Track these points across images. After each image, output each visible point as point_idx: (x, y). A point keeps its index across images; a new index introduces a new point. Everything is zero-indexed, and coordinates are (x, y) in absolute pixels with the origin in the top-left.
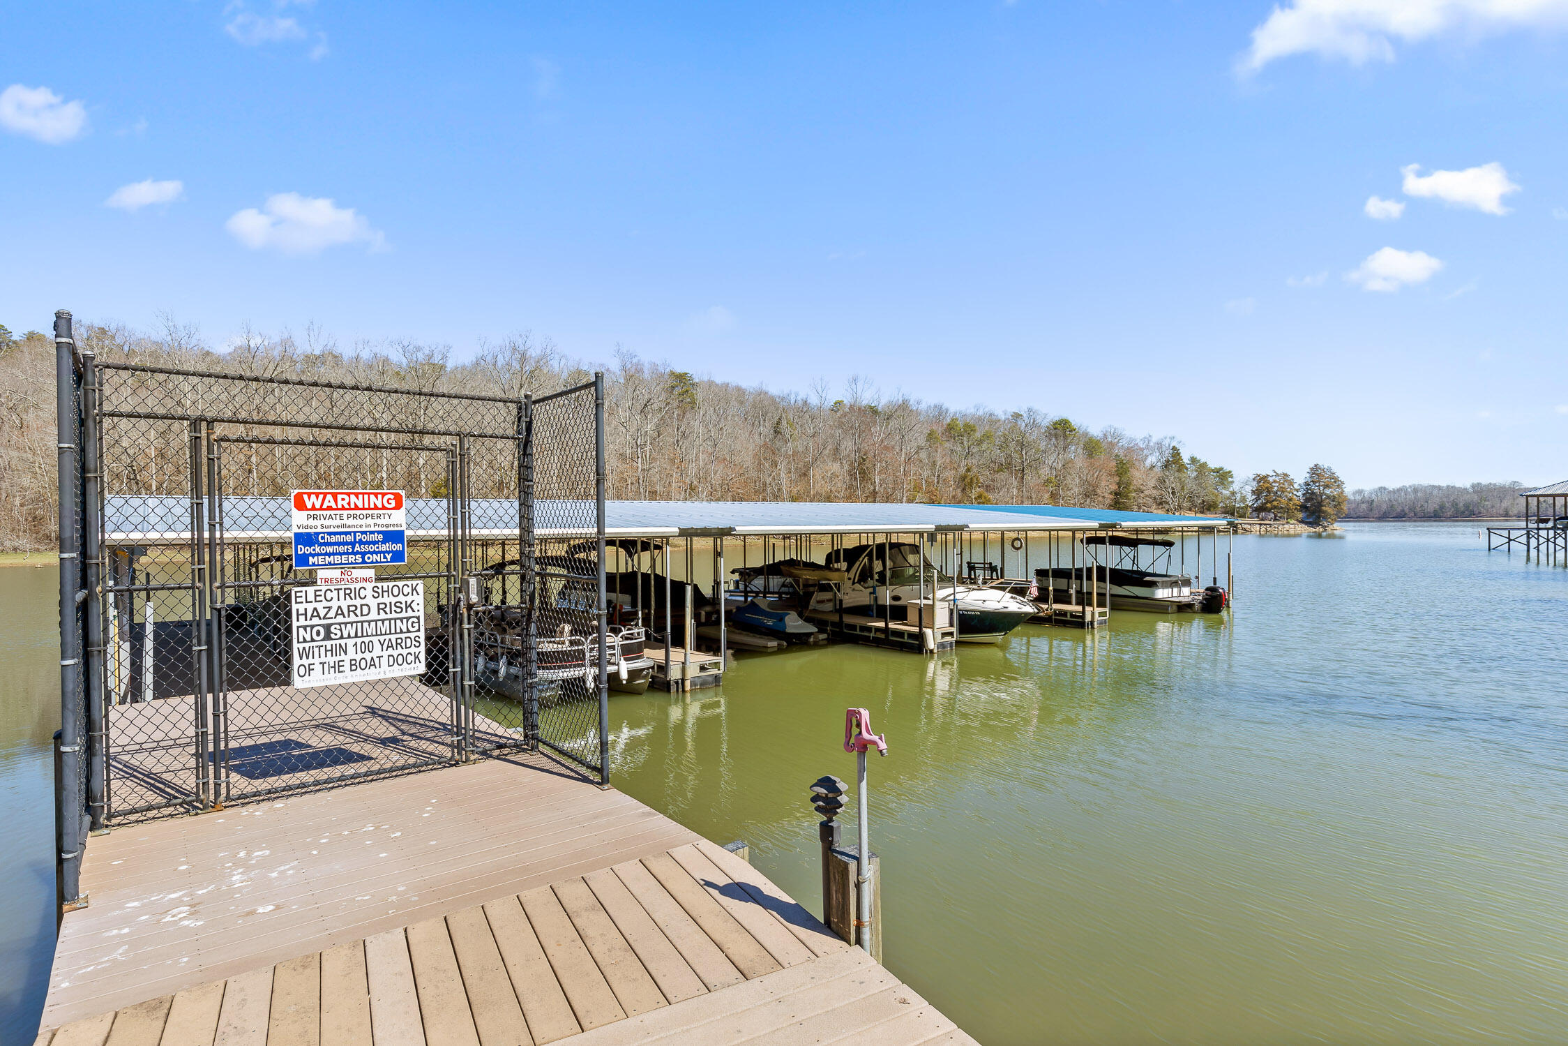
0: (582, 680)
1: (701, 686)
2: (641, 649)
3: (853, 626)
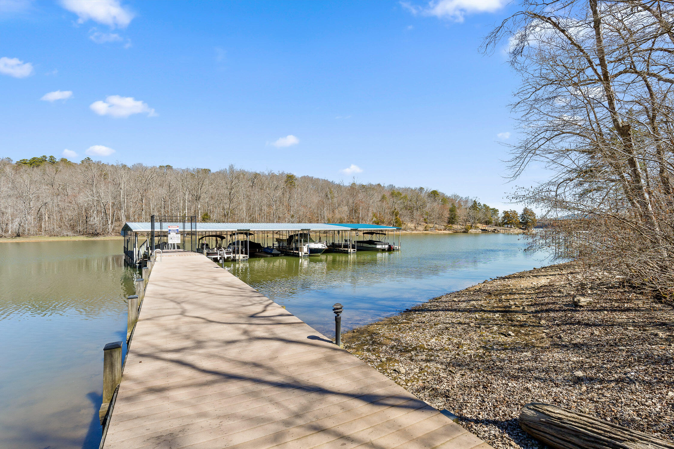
0: (217, 258)
1: (243, 261)
2: (230, 253)
3: (288, 252)
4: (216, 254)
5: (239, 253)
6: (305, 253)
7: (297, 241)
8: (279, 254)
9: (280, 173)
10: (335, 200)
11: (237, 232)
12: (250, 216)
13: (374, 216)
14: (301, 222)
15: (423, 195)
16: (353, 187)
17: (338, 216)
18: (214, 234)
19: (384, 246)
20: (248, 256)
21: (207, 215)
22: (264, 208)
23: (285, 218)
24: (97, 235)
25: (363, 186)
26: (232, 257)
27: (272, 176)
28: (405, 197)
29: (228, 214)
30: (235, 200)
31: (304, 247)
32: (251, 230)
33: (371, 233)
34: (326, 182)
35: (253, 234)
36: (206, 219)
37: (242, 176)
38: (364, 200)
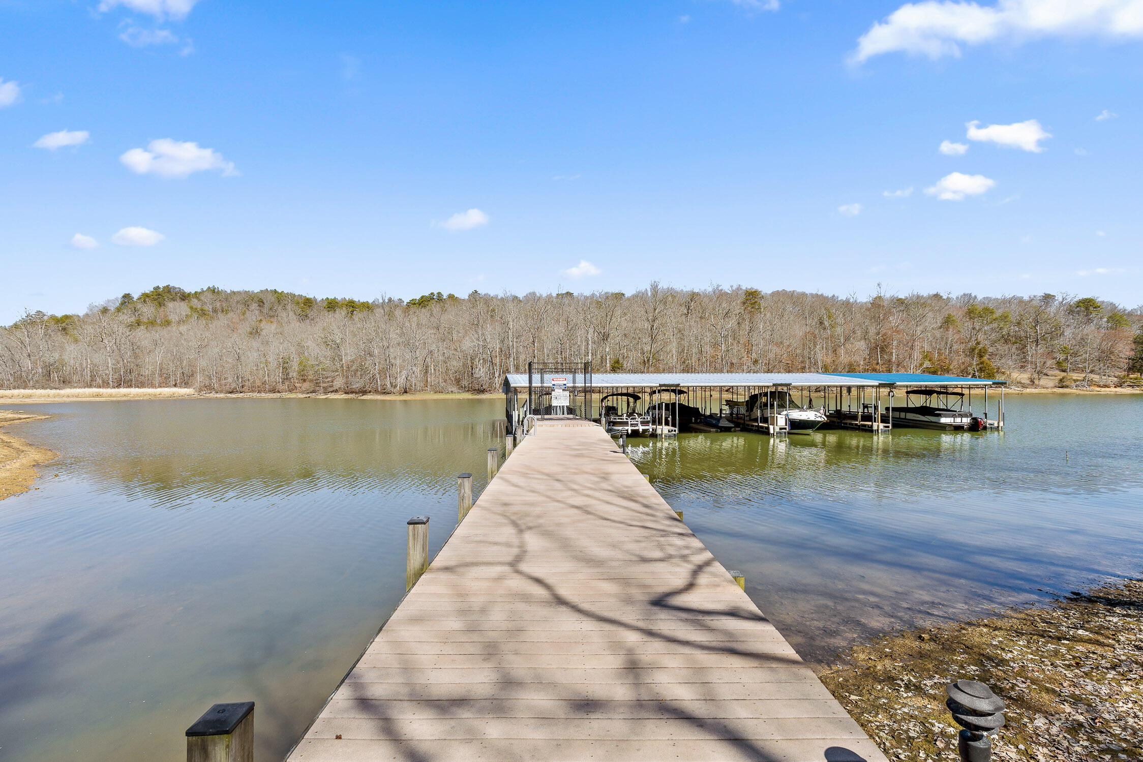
1: (669, 437)
2: (648, 422)
3: (748, 425)
4: (626, 424)
5: (662, 424)
6: (781, 429)
7: (766, 405)
8: (731, 428)
9: (734, 288)
10: (839, 330)
11: (659, 388)
12: (684, 362)
13: (925, 357)
14: (772, 372)
15: (1052, 310)
16: (877, 303)
17: (844, 358)
18: (625, 391)
19: (958, 420)
20: (677, 429)
21: (617, 362)
22: (707, 348)
23: (742, 364)
24: (482, 391)
25: (899, 300)
26: (651, 430)
27: (720, 295)
28: (1004, 318)
29: (648, 360)
30: (660, 337)
31: (779, 416)
32: (681, 385)
33: (928, 392)
34: (821, 300)
35: (686, 392)
36: (616, 368)
37: (670, 298)
38: (901, 327)
